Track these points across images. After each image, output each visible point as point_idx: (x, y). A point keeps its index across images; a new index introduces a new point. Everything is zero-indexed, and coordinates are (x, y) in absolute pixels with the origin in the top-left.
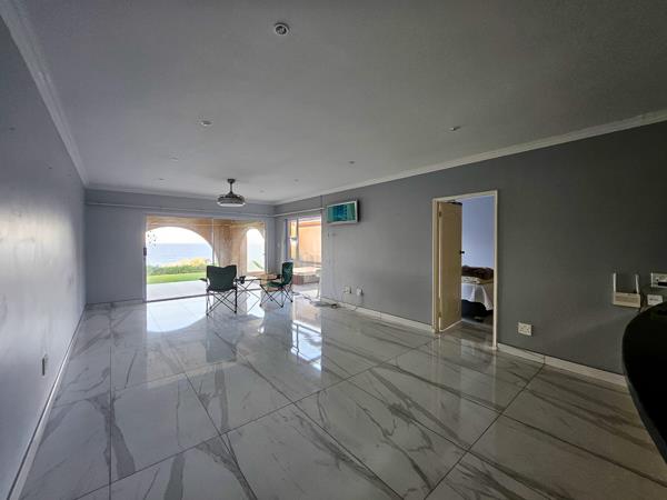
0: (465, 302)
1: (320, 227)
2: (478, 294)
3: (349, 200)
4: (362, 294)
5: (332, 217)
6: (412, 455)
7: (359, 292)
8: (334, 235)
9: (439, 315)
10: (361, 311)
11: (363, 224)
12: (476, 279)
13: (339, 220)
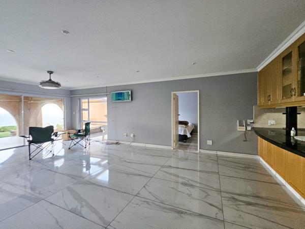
0: (180, 135)
1: (106, 103)
2: (185, 131)
3: (126, 90)
4: (134, 136)
5: (115, 99)
6: (205, 200)
7: (132, 135)
8: (116, 107)
9: (174, 141)
10: (133, 144)
11: (134, 102)
12: (183, 126)
13: (119, 100)
